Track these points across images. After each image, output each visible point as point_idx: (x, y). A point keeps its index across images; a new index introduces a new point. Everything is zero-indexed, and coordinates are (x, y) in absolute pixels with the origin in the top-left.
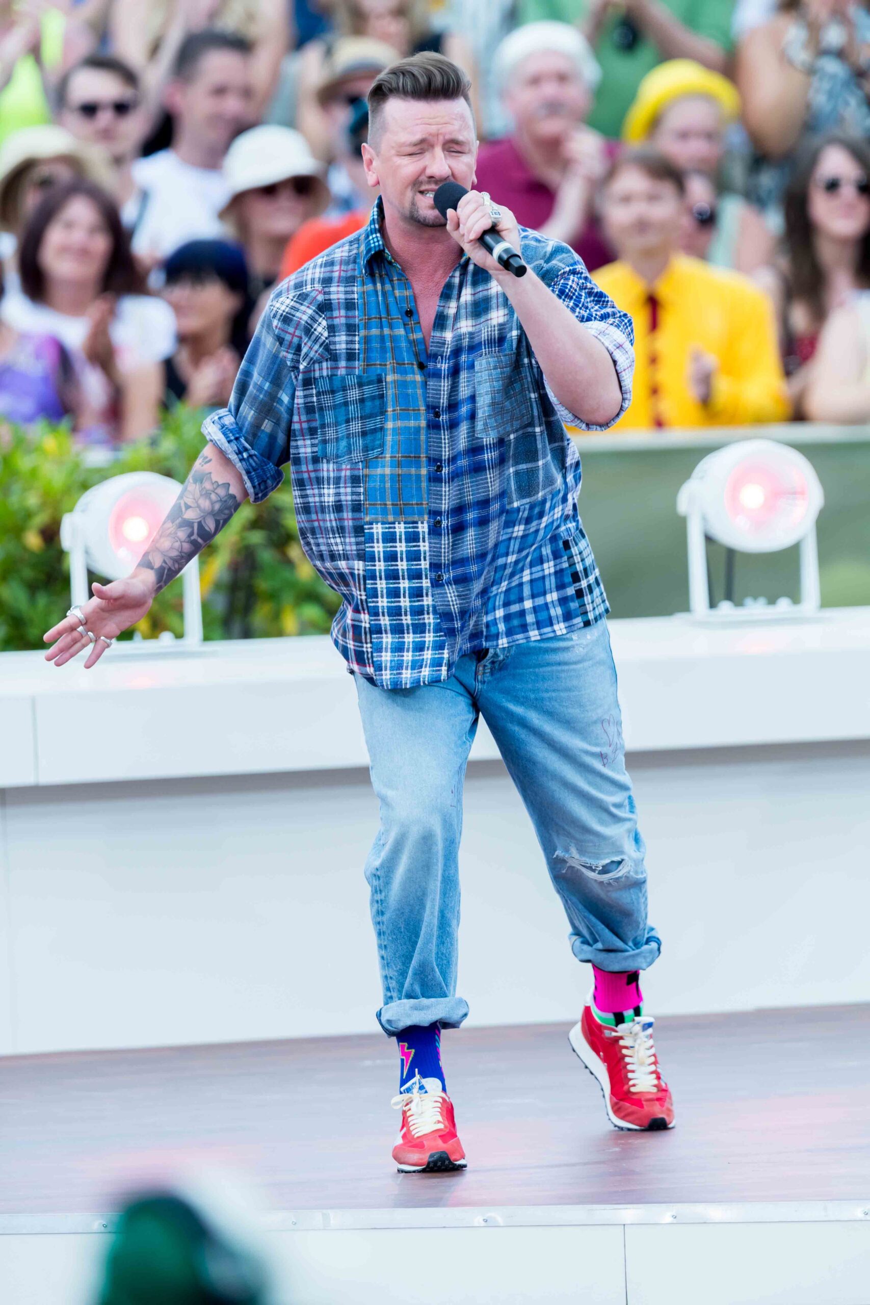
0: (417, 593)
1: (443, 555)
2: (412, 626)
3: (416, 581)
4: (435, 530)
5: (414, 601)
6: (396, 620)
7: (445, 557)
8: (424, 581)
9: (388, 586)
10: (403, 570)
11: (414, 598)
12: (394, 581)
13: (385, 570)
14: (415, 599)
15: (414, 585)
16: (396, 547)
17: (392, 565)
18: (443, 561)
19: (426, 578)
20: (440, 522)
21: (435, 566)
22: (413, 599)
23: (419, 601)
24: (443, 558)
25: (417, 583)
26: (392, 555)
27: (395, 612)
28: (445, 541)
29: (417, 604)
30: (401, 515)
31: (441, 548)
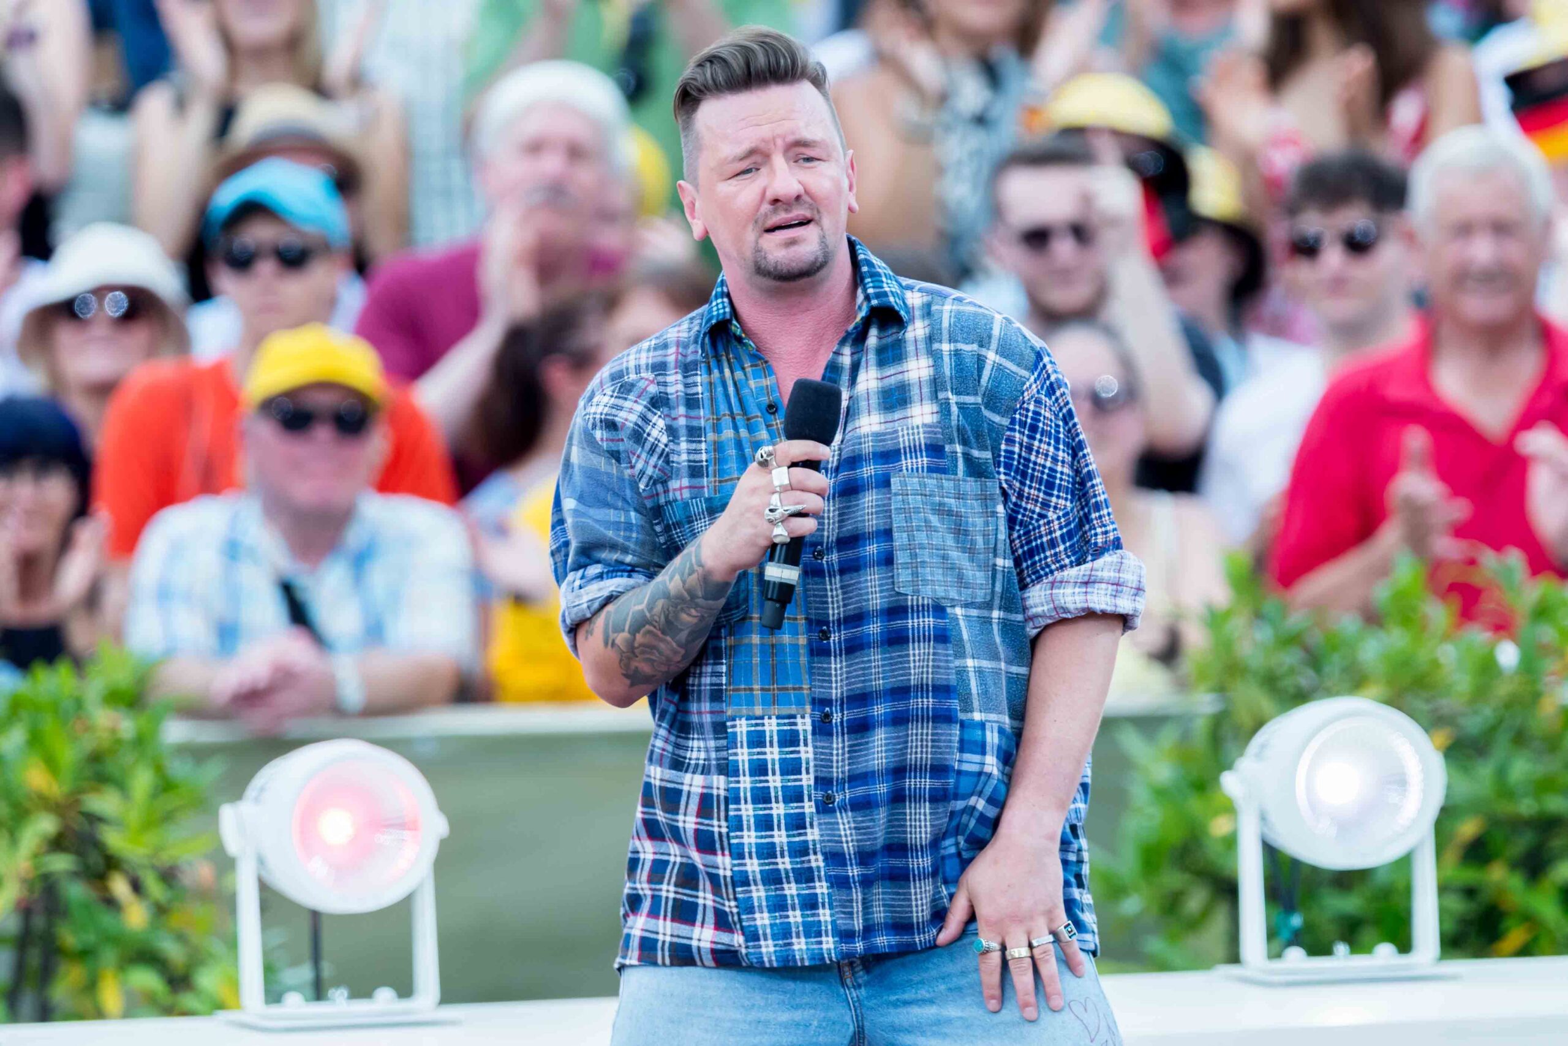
0: (797, 823)
1: (835, 764)
2: (793, 873)
3: (795, 805)
4: (823, 728)
5: (794, 836)
6: (769, 864)
7: (837, 768)
8: (807, 804)
9: (756, 813)
10: (775, 788)
11: (793, 830)
12: (764, 806)
13: (752, 789)
14: (795, 832)
15: (792, 811)
16: (765, 753)
17: (761, 781)
18: (835, 775)
19: (810, 800)
20: (828, 716)
21: (823, 782)
22: (791, 833)
23: (800, 835)
24: (835, 770)
25: (797, 808)
26: (760, 766)
27: (768, 852)
28: (838, 744)
29: (797, 839)
30: (774, 705)
31: (832, 754)
